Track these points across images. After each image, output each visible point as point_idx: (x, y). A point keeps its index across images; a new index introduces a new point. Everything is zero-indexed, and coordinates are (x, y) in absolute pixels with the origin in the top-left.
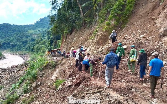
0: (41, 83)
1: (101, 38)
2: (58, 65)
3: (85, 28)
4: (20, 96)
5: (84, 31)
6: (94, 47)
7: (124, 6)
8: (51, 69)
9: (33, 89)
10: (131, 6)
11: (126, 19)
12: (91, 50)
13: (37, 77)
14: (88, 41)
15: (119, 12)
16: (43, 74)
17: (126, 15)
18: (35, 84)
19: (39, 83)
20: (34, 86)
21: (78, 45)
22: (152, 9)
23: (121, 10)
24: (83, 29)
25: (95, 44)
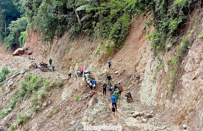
0: (51, 102)
1: (103, 57)
2: (64, 84)
3: (84, 38)
4: (31, 115)
5: (84, 42)
6: (97, 64)
7: (120, 31)
8: (57, 88)
9: (43, 108)
10: (126, 31)
11: (123, 41)
12: (94, 68)
13: (46, 97)
14: (89, 57)
15: (116, 36)
16: (51, 94)
17: (122, 38)
18: (46, 103)
19: (49, 102)
20: (45, 105)
21: (77, 58)
22: (139, 38)
23: (118, 34)
24: (82, 39)
25: (97, 62)
